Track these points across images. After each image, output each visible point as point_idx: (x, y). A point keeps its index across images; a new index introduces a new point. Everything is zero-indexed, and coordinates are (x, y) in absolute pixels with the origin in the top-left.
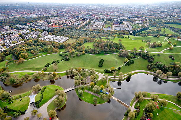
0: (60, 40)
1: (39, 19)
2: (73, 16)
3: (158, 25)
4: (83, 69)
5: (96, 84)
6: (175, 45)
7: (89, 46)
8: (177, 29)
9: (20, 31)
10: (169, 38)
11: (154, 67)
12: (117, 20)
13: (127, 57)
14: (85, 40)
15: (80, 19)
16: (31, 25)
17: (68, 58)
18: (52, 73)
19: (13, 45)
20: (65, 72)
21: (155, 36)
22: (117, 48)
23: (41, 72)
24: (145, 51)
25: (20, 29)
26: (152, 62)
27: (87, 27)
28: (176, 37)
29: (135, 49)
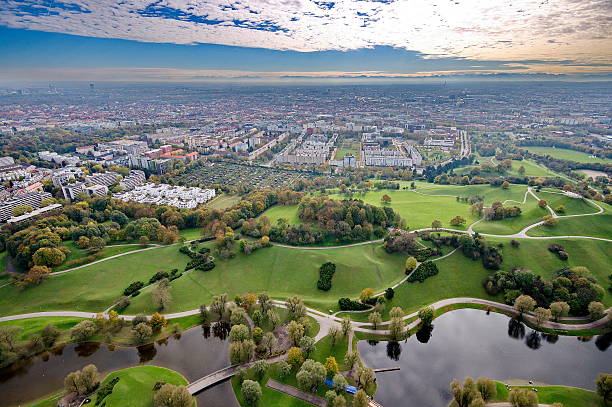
0: (188, 200)
1: (121, 133)
2: (232, 124)
3: (498, 150)
4: (263, 299)
5: (308, 353)
6: (560, 212)
7: (284, 217)
8: (559, 161)
9: (49, 171)
10: (539, 188)
11: (505, 286)
12: (374, 137)
13: (413, 252)
14: (271, 197)
15: (256, 133)
16: (90, 153)
17: (209, 261)
18: (149, 318)
19: (15, 219)
20: (197, 311)
21: (496, 184)
22: (376, 223)
23: (105, 315)
24: (470, 233)
25: (53, 165)
26: (495, 268)
27: (278, 157)
28: (560, 185)
29: (436, 225)
